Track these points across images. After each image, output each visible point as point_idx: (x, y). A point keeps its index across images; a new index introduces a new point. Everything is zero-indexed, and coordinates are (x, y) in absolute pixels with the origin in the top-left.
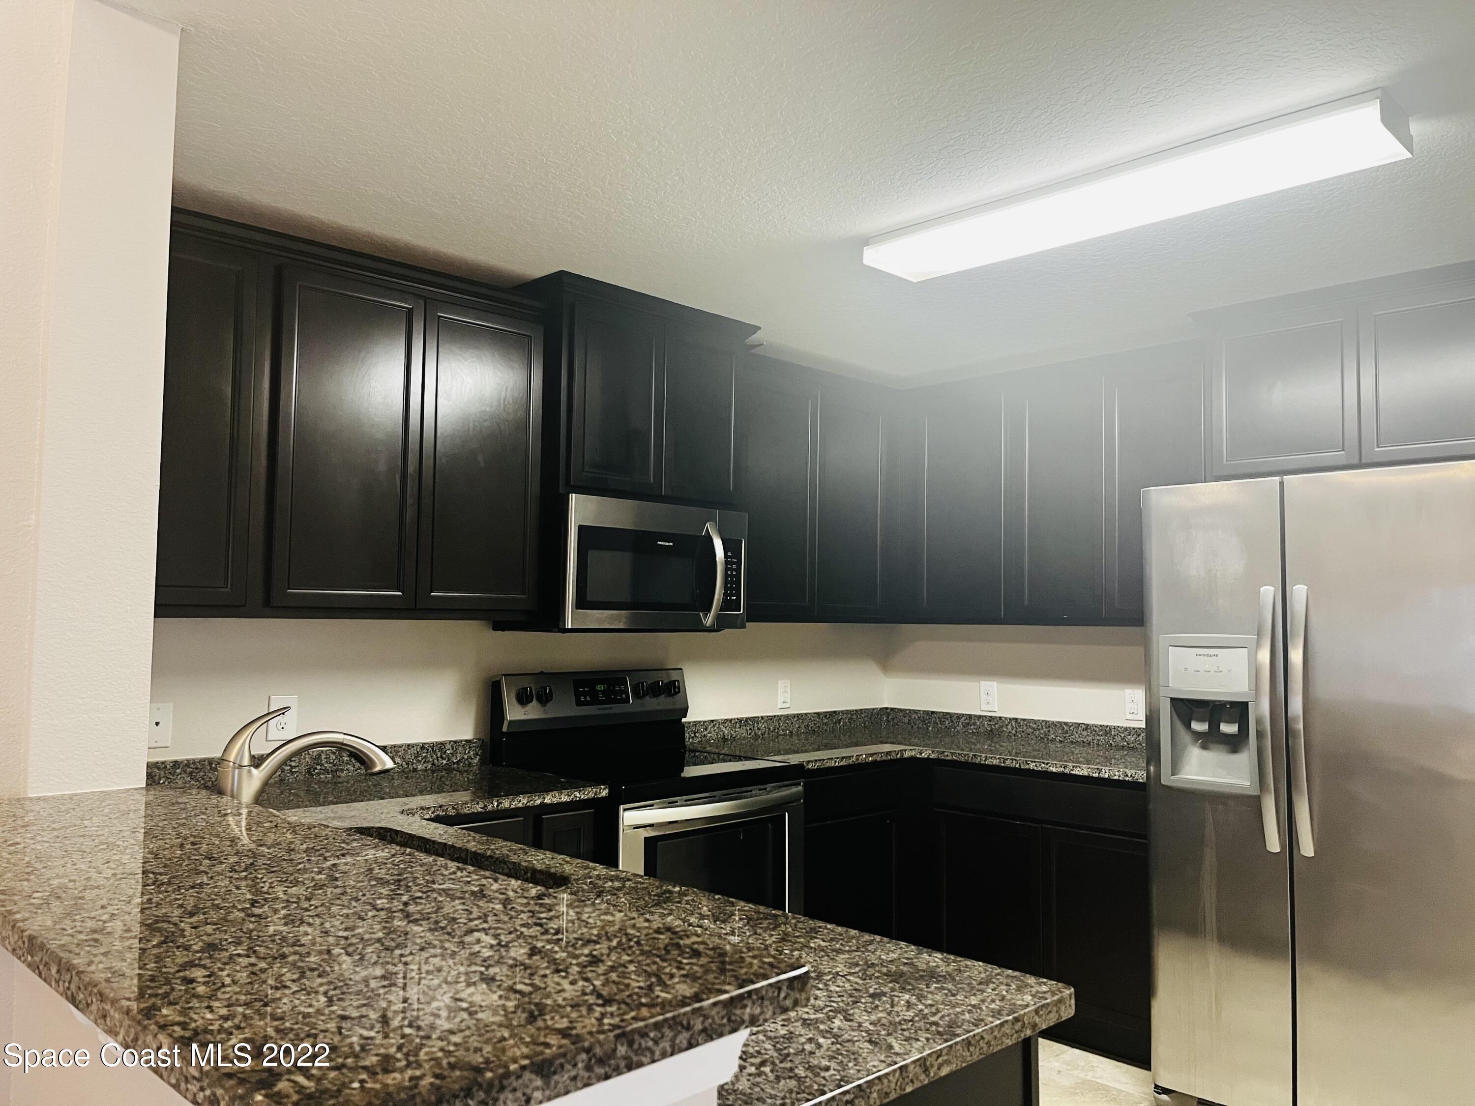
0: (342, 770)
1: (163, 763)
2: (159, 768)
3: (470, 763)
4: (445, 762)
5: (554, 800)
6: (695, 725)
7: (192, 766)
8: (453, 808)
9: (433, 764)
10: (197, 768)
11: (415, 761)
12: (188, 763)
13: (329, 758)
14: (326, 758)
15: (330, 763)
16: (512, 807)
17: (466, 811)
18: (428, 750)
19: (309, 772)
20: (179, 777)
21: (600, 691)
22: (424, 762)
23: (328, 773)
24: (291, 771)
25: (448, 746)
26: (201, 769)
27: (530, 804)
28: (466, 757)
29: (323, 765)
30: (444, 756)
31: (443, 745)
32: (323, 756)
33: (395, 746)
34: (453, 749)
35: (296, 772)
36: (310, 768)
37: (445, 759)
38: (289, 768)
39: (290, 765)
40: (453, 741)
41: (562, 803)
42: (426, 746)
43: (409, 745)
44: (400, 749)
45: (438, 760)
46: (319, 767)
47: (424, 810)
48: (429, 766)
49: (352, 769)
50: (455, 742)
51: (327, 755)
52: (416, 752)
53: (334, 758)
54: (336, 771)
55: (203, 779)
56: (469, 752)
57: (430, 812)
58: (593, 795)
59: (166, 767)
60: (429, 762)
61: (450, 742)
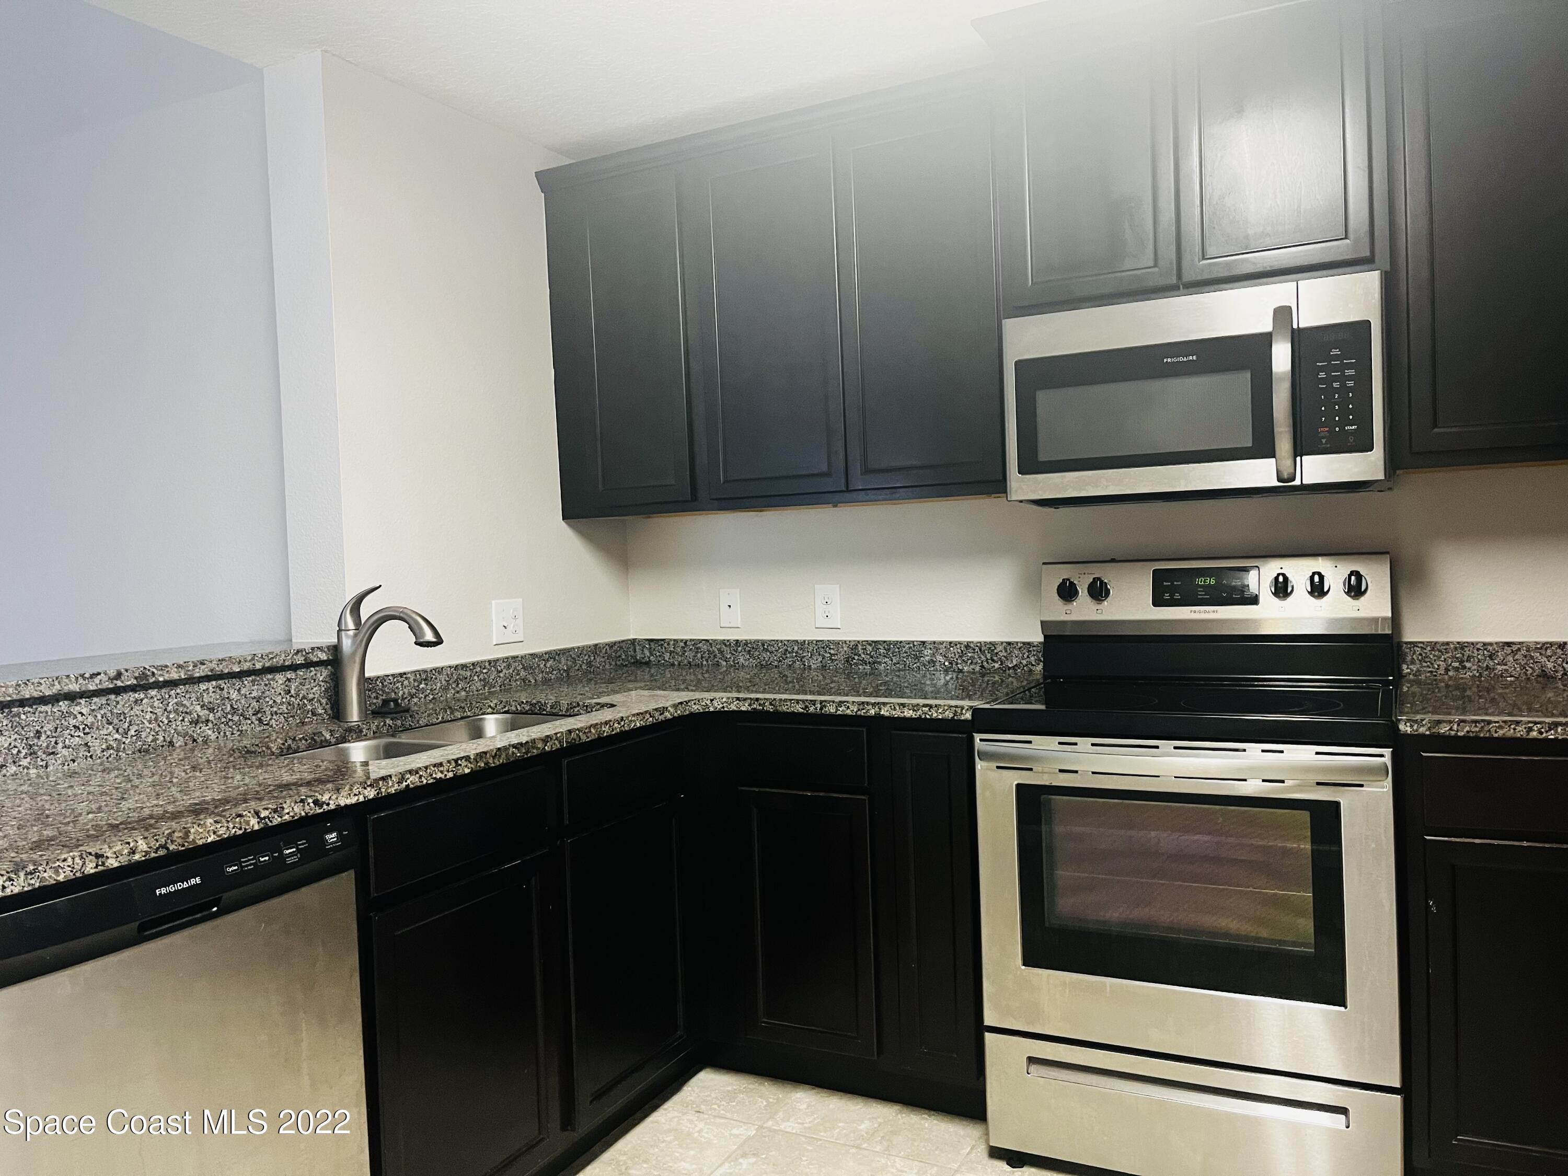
0: (880, 663)
1: (728, 641)
2: (725, 645)
3: (1031, 670)
4: (997, 665)
5: (894, 713)
6: (1462, 648)
7: (749, 645)
8: (771, 704)
9: (982, 667)
10: (753, 648)
11: (959, 661)
12: (746, 643)
13: (865, 649)
14: (863, 649)
15: (867, 654)
16: (839, 712)
17: (785, 709)
18: (974, 650)
19: (847, 661)
20: (741, 654)
21: (1201, 586)
22: (971, 663)
23: (866, 664)
24: (830, 659)
25: (999, 648)
26: (756, 649)
27: (862, 713)
28: (1024, 662)
29: (860, 655)
30: (995, 658)
31: (993, 645)
32: (860, 647)
33: (934, 643)
34: (1006, 651)
35: (836, 660)
36: (848, 658)
37: (997, 662)
38: (829, 655)
39: (830, 653)
40: (1006, 643)
41: (905, 718)
42: (972, 645)
43: (951, 643)
44: (941, 646)
45: (988, 663)
46: (856, 657)
47: (740, 701)
48: (978, 668)
49: (890, 662)
50: (1009, 643)
51: (863, 645)
52: (959, 651)
53: (871, 650)
54: (874, 663)
55: (759, 658)
56: (1028, 657)
57: (746, 705)
58: (951, 715)
59: (730, 644)
60: (976, 663)
61: (1002, 643)
